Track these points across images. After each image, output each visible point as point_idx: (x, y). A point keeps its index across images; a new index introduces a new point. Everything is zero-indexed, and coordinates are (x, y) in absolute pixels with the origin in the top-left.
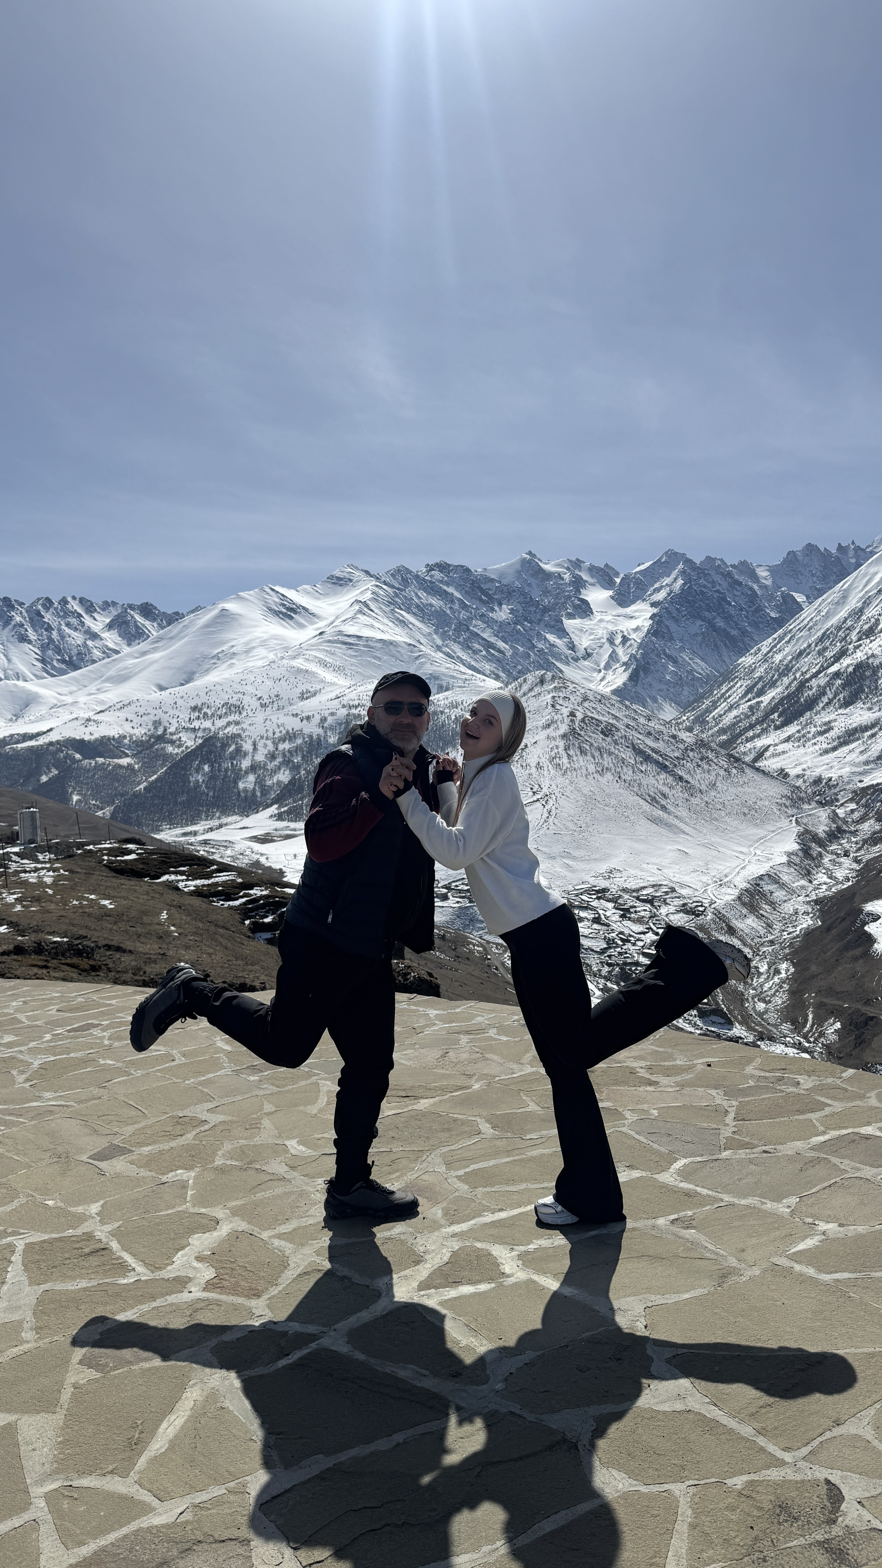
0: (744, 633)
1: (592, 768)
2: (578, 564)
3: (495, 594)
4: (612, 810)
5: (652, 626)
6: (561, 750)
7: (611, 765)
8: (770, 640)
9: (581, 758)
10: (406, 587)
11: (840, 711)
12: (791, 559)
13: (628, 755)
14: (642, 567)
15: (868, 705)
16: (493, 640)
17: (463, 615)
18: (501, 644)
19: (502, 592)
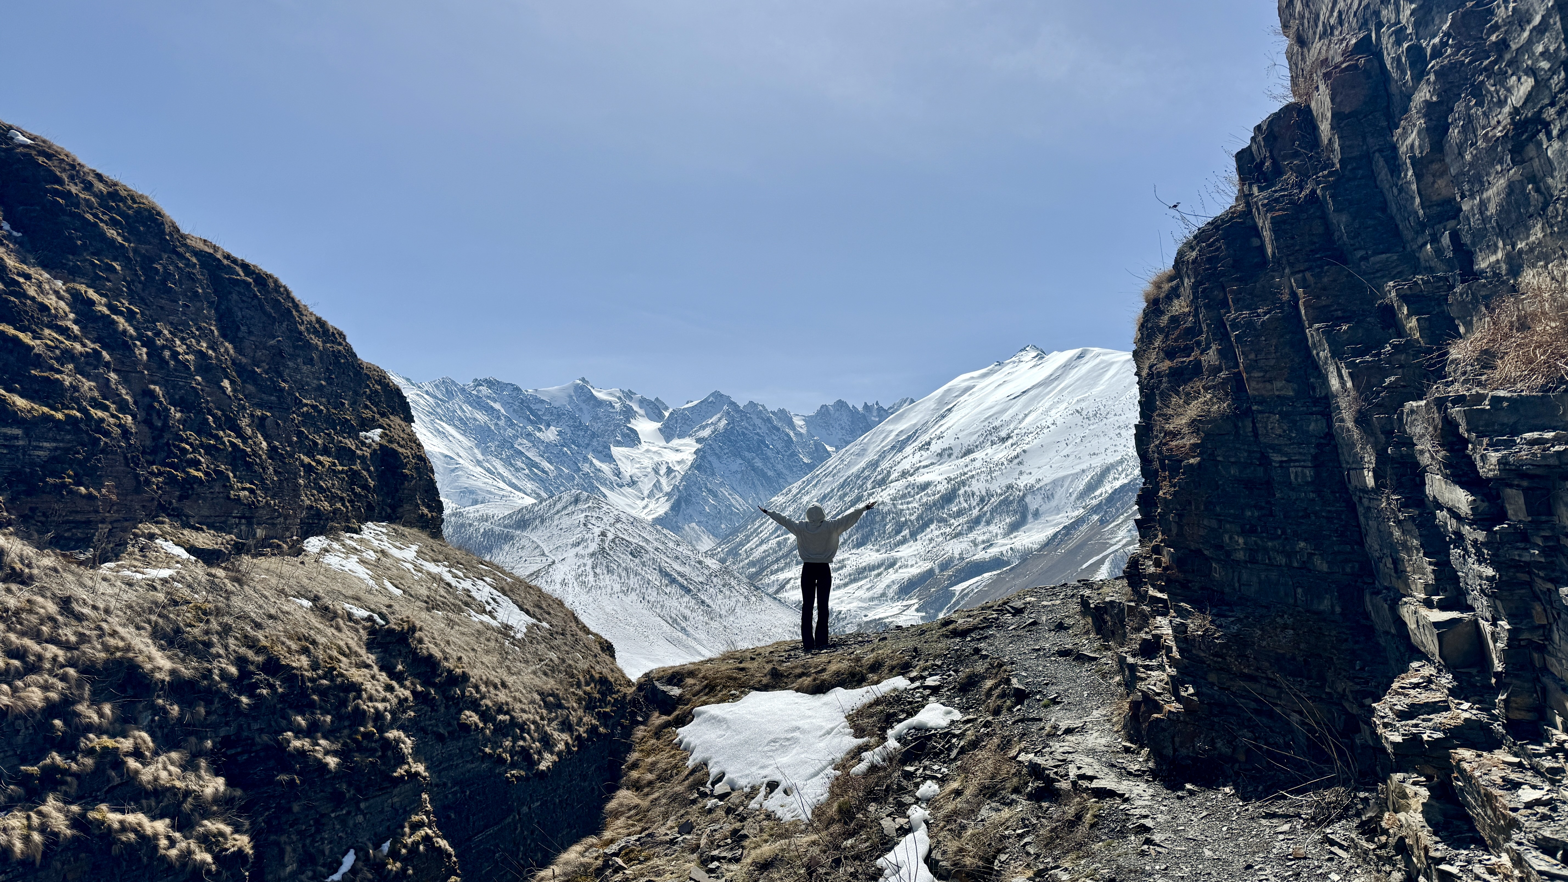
0: (779, 475)
1: (617, 587)
2: (629, 395)
3: (544, 415)
4: (632, 629)
5: (695, 460)
6: (588, 568)
7: (637, 586)
8: (800, 482)
9: (607, 577)
10: (449, 398)
11: (853, 551)
12: (824, 411)
13: (655, 577)
14: (690, 405)
15: (877, 547)
16: (537, 459)
17: (510, 432)
18: (546, 465)
19: (552, 414)
